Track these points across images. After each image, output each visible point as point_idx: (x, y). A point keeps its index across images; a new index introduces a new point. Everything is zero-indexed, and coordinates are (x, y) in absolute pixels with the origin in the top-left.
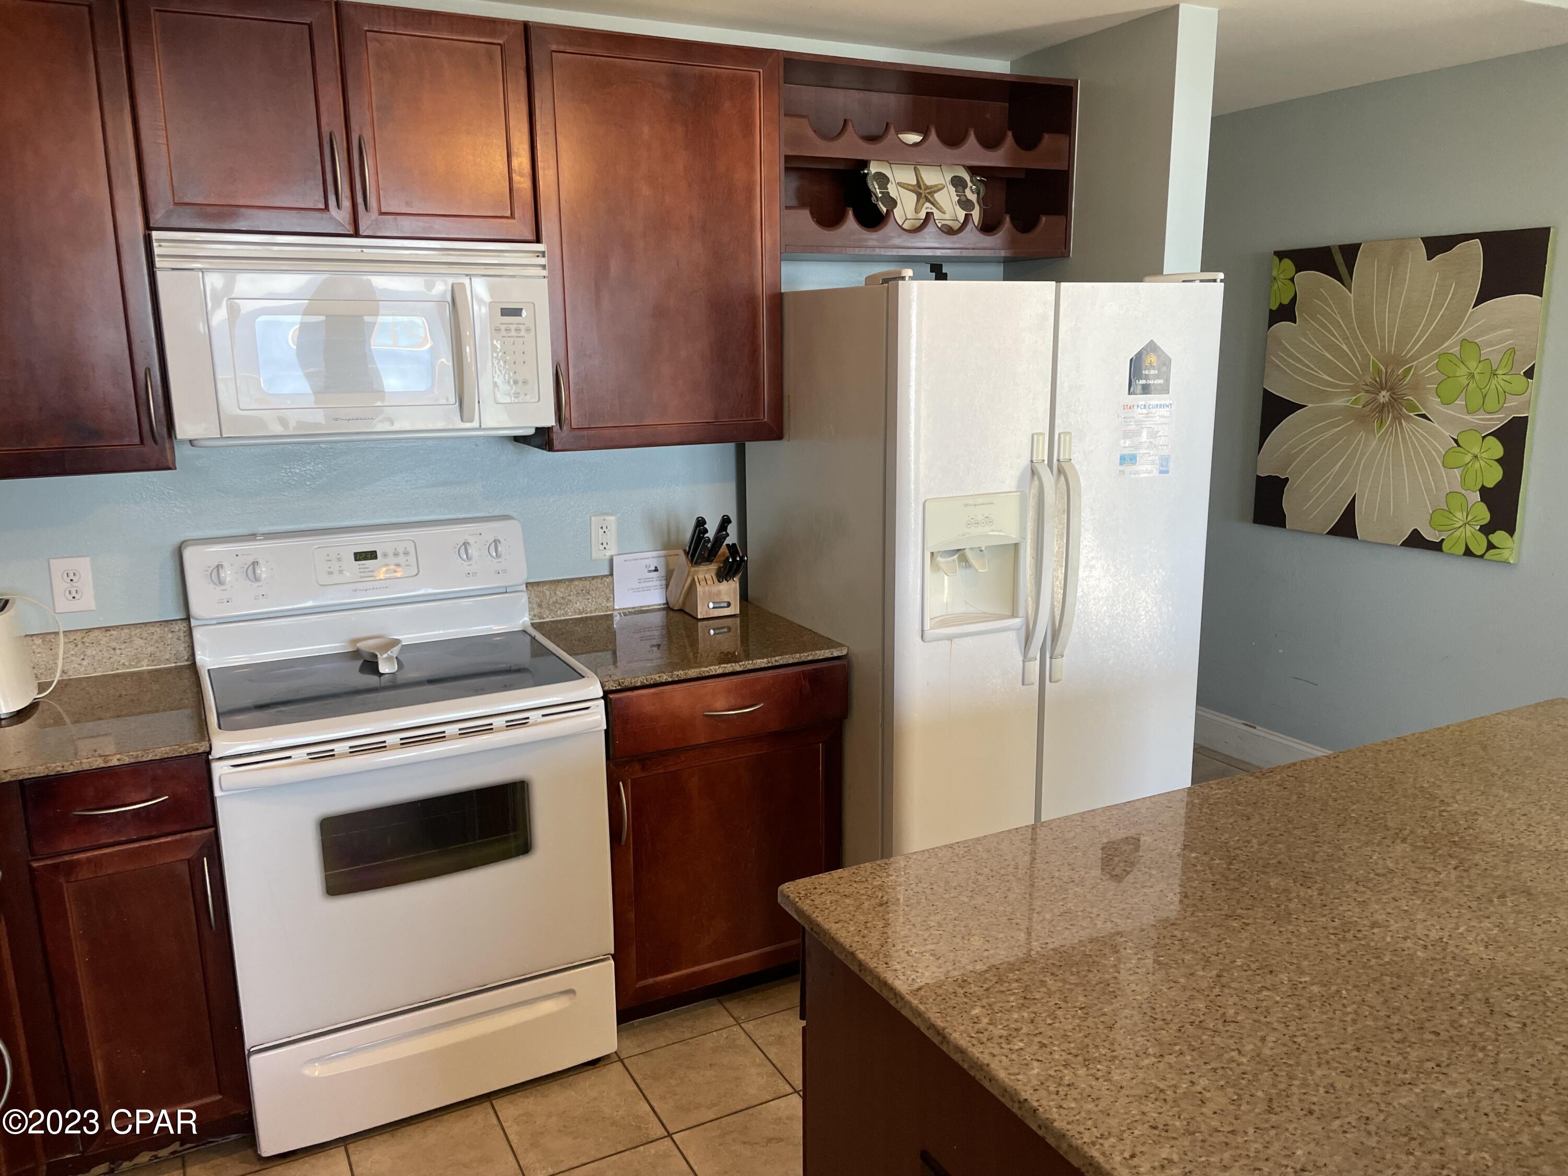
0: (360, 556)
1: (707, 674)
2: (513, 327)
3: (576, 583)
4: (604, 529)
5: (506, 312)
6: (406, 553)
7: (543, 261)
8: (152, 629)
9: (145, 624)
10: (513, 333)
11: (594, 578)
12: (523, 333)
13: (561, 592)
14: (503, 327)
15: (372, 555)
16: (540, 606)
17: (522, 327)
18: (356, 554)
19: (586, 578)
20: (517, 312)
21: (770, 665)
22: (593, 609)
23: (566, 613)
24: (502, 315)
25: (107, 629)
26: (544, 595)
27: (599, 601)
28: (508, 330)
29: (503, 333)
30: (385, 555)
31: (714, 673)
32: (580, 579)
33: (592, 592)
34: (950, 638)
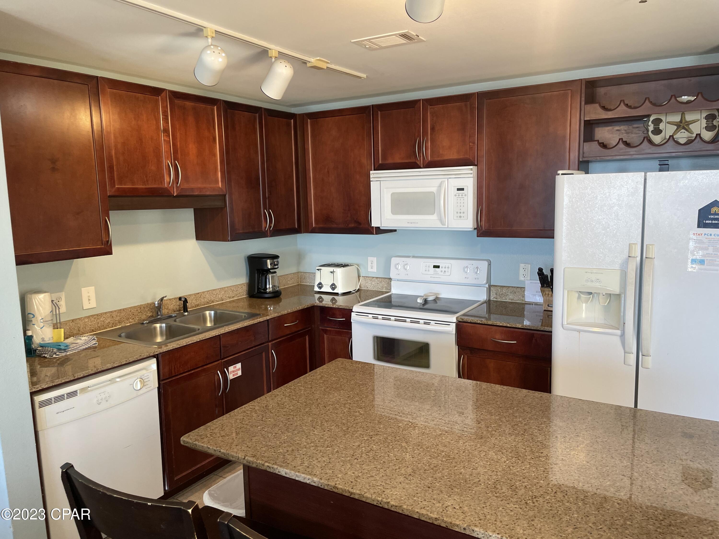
0: (435, 267)
1: (495, 324)
2: (460, 194)
3: (511, 288)
4: (525, 269)
5: (458, 189)
6: (448, 268)
7: (471, 172)
8: (386, 280)
9: (385, 278)
10: (460, 196)
11: (518, 287)
12: (464, 196)
13: (504, 290)
14: (457, 194)
15: (438, 267)
16: (496, 294)
17: (464, 194)
18: (434, 266)
19: (514, 287)
20: (463, 189)
21: (523, 327)
22: (517, 299)
23: (506, 299)
24: (457, 190)
25: (377, 278)
26: (498, 291)
27: (520, 297)
28: (459, 195)
29: (457, 196)
30: (442, 267)
31: (498, 325)
32: (513, 287)
33: (517, 293)
34: (579, 331)
